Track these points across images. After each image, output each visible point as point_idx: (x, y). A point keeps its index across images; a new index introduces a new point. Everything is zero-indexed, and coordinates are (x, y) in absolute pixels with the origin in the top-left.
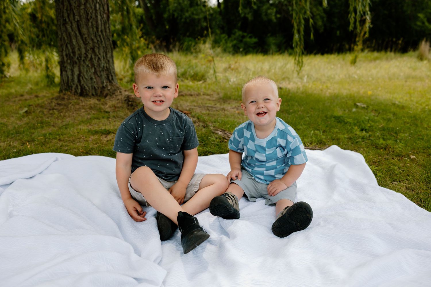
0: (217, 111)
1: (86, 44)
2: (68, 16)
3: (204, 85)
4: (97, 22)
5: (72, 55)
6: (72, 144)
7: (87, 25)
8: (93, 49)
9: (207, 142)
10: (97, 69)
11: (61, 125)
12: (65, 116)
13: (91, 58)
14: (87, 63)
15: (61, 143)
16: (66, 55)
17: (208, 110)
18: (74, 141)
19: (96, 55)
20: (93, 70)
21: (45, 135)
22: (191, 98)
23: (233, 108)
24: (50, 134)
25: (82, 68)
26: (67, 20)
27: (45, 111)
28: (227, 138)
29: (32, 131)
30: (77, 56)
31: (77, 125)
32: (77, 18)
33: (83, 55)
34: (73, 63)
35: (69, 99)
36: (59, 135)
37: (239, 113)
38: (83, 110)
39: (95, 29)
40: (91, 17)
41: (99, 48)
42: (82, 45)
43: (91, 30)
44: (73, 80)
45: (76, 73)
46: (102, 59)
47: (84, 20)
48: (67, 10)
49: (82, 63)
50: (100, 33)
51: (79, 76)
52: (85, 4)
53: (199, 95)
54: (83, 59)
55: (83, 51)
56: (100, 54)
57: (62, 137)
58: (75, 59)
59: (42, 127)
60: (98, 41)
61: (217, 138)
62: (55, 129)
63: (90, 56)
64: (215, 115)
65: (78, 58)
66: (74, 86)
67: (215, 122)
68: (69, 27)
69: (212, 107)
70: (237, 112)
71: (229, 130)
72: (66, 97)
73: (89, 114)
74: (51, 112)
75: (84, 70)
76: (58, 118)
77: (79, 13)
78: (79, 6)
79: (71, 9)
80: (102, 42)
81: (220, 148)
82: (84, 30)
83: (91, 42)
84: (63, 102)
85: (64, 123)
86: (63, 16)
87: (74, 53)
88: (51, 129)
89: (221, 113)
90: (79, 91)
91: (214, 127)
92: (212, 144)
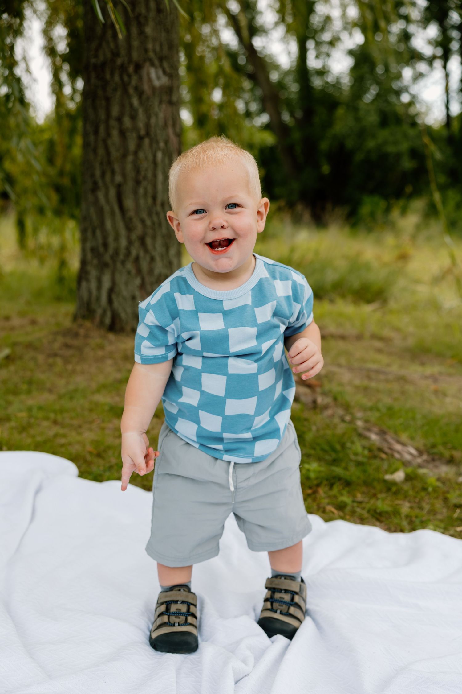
0: (387, 381)
1: (129, 229)
2: (103, 175)
3: (378, 315)
4: (155, 186)
5: (101, 249)
6: (74, 434)
7: (135, 193)
8: (142, 240)
9: (341, 455)
10: (148, 280)
11: (63, 391)
12: (74, 372)
13: (137, 259)
14: (130, 266)
15: (56, 429)
16: (93, 250)
17: (369, 378)
18: (80, 426)
19: (146, 251)
20: (138, 281)
21: (30, 409)
22: (341, 345)
23: (426, 378)
24: (40, 408)
25: (117, 276)
26: (100, 183)
27: (41, 358)
28: (386, 450)
29: (11, 398)
30: (111, 251)
31: (93, 393)
32: (118, 178)
33: (123, 251)
34: (103, 266)
35: (87, 336)
36: (55, 412)
37: (436, 392)
38: (109, 362)
39: (150, 201)
40: (145, 178)
41: (154, 237)
42: (123, 232)
43: (142, 202)
44: (98, 299)
45: (107, 283)
46: (158, 259)
47: (130, 184)
48: (101, 163)
49: (119, 265)
50: (159, 208)
51: (111, 291)
52: (136, 153)
53: (359, 337)
54: (121, 257)
55: (123, 243)
56: (154, 248)
57: (59, 418)
58: (107, 258)
59: (29, 392)
60: (153, 223)
61: (364, 448)
62: (51, 397)
63: (134, 252)
64: (378, 391)
65: (112, 257)
66: (99, 312)
67: (371, 409)
68: (101, 195)
69: (377, 372)
70: (433, 387)
71: (396, 433)
72: (82, 331)
73: (119, 370)
74: (51, 360)
75: (121, 279)
76: (60, 375)
77: (123, 169)
78: (124, 156)
79: (109, 163)
80: (160, 225)
81: (364, 471)
82: (129, 203)
83: (139, 226)
84: (76, 342)
85: (71, 387)
86: (93, 175)
87: (105, 245)
88: (45, 398)
89: (396, 387)
90: (108, 321)
91: (366, 421)
92: (351, 460)
